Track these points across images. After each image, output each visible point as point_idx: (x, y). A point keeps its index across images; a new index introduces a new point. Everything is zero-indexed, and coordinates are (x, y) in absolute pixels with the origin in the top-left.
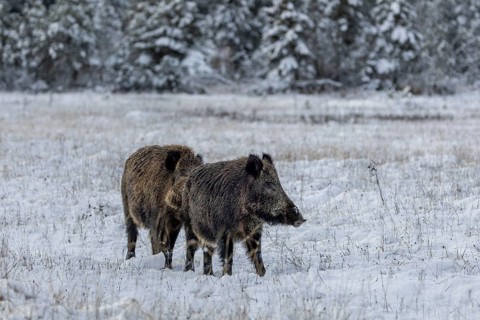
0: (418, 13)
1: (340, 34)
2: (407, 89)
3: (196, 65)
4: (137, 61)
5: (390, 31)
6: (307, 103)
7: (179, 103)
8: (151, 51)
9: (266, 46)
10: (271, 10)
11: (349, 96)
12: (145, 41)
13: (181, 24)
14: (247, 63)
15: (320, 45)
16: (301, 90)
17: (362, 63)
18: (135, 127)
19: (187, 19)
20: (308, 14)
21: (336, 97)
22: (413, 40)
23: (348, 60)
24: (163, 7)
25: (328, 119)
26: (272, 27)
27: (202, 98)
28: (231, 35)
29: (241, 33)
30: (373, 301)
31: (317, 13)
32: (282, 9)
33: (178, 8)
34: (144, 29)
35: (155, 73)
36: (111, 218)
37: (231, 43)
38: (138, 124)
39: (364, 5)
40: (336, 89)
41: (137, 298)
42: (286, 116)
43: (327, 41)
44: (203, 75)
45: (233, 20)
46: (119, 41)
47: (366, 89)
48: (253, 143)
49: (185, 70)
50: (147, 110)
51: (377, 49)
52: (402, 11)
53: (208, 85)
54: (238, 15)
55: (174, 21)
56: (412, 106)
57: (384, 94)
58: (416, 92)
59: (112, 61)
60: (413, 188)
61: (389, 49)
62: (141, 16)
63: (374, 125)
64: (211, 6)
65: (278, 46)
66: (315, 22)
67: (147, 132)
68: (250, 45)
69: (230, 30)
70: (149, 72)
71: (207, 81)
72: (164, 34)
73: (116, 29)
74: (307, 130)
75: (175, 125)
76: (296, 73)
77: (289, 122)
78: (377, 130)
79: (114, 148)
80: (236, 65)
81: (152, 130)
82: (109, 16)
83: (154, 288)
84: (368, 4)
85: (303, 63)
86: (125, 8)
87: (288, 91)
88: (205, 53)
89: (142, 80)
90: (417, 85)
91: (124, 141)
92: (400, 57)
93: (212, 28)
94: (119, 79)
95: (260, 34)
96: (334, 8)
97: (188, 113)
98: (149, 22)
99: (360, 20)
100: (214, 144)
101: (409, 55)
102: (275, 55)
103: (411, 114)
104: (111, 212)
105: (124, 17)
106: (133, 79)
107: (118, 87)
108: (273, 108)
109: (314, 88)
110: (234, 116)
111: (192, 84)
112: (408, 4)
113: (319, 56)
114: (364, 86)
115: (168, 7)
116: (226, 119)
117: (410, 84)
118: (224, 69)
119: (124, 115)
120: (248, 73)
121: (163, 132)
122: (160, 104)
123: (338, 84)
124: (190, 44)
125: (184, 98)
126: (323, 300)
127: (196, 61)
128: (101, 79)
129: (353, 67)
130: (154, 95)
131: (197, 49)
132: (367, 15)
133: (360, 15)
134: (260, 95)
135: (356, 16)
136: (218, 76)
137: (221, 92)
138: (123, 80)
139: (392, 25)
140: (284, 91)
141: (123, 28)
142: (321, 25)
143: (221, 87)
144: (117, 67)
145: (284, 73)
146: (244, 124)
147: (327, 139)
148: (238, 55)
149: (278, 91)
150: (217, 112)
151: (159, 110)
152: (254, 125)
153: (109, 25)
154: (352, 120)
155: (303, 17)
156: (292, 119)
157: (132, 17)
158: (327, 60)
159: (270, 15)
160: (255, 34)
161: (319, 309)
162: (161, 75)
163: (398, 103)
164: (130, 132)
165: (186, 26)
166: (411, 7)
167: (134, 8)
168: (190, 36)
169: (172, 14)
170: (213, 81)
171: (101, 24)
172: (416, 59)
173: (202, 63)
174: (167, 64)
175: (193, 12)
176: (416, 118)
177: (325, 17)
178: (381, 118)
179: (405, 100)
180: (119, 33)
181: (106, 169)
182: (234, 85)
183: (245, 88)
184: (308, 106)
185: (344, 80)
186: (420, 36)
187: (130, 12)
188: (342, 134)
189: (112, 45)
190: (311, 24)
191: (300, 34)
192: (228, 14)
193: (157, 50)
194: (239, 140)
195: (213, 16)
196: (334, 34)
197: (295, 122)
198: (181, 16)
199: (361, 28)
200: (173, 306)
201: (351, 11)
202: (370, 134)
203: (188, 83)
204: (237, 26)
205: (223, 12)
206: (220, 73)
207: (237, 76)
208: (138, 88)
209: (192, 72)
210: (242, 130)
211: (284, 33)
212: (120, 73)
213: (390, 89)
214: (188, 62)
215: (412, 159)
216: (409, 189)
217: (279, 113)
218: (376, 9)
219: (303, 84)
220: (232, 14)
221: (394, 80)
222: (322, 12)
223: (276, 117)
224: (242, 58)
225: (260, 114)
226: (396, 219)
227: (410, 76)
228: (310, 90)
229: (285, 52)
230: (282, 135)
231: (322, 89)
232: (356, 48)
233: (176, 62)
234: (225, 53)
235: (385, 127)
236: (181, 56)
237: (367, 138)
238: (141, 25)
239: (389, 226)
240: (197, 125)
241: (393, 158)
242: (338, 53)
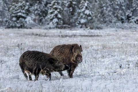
0: (92, 6)
1: (70, 12)
2: (89, 28)
3: (29, 21)
4: (12, 19)
5: (84, 11)
6: (60, 32)
7: (24, 31)
8: (16, 17)
9: (49, 15)
10: (51, 5)
11: (72, 29)
12: (15, 14)
13: (25, 9)
14: (44, 20)
15: (65, 15)
16: (59, 28)
17: (76, 20)
18: (11, 38)
19: (27, 8)
20: (61, 6)
21: (69, 30)
22: (91, 14)
23: (72, 19)
24: (20, 4)
25: (66, 36)
26: (51, 10)
27: (31, 30)
28: (39, 12)
29: (42, 11)
30: (78, 88)
31: (64, 6)
32: (54, 5)
33: (24, 4)
34: (14, 10)
35: (17, 23)
36: (4, 64)
37: (39, 14)
38: (12, 38)
39: (77, 4)
40: (69, 28)
41: (11, 87)
42: (54, 35)
43: (66, 14)
44: (31, 23)
45: (40, 8)
46: (7, 14)
47: (77, 28)
48: (45, 43)
49: (26, 22)
50: (15, 33)
51: (80, 16)
52: (88, 5)
53: (32, 26)
54: (41, 7)
55: (23, 8)
56: (90, 33)
57: (82, 29)
58: (91, 28)
59: (5, 19)
60: (90, 56)
61: (84, 16)
62: (14, 7)
63: (79, 38)
64: (33, 4)
65: (52, 15)
66: (63, 9)
67: (15, 40)
68: (44, 15)
69: (39, 11)
70: (16, 23)
71: (32, 25)
72: (20, 12)
73: (6, 10)
74: (60, 39)
75: (23, 38)
76: (57, 23)
77: (55, 37)
78: (80, 39)
79: (5, 44)
80: (40, 21)
81: (16, 39)
82: (4, 7)
83: (16, 84)
84: (78, 3)
85: (60, 20)
86: (9, 4)
87: (55, 28)
88: (32, 17)
89: (14, 25)
90: (92, 26)
91: (8, 42)
92: (87, 19)
93: (34, 10)
94: (7, 25)
95: (47, 12)
96: (68, 5)
97: (26, 34)
98: (16, 8)
99: (76, 8)
100: (34, 43)
101: (90, 18)
102: (52, 18)
103: (90, 35)
104: (4, 63)
105: (9, 7)
106: (11, 25)
107: (7, 27)
108: (51, 33)
109: (62, 27)
110: (40, 35)
111: (28, 26)
112: (89, 3)
113: (64, 18)
114: (77, 27)
115: (21, 4)
116: (37, 36)
117: (90, 26)
118: (37, 22)
119: (8, 35)
120: (44, 23)
121: (19, 40)
122: (18, 32)
123: (69, 26)
124: (27, 15)
125: (25, 30)
126: (64, 88)
127: (29, 19)
128: (2, 24)
129: (74, 21)
130: (17, 29)
131: (30, 16)
132: (78, 6)
133: (76, 7)
134: (47, 29)
135: (75, 7)
136: (35, 24)
137: (36, 28)
138: (8, 25)
139: (85, 9)
140: (54, 28)
141: (8, 10)
142: (65, 9)
143: (36, 27)
144: (6, 21)
145: (54, 23)
146: (42, 38)
147: (66, 42)
148: (41, 18)
149: (52, 28)
150: (35, 34)
151: (18, 34)
152: (45, 38)
153: (4, 9)
154: (73, 36)
155: (60, 7)
156: (56, 36)
157: (11, 7)
158: (66, 19)
159: (50, 6)
160: (46, 12)
161: (63, 90)
162: (19, 23)
163: (86, 32)
164: (10, 40)
165: (26, 10)
166: (91, 4)
167: (12, 4)
168: (27, 12)
169: (22, 6)
170: (34, 25)
171: (2, 9)
172: (92, 19)
173: (31, 20)
174: (21, 20)
175: (28, 6)
176: (91, 36)
177: (66, 7)
178: (81, 36)
179: (88, 31)
180: (7, 11)
181: (3, 50)
182: (40, 26)
183: (43, 27)
184: (61, 32)
185: (71, 25)
186: (93, 13)
187: (10, 6)
188: (70, 40)
189: (5, 15)
190: (62, 9)
191: (59, 12)
192: (38, 6)
193: (18, 16)
194: (41, 42)
195: (34, 7)
196: (68, 12)
197: (57, 37)
198: (25, 7)
199: (76, 10)
200: (21, 89)
201: (73, 6)
202: (78, 40)
203: (27, 26)
204: (41, 9)
205: (37, 5)
206: (36, 23)
207: (41, 24)
208: (12, 27)
209: (28, 22)
210: (42, 39)
211: (54, 12)
212: (7, 23)
213: (84, 28)
214: (27, 20)
215: (90, 48)
216: (89, 56)
217: (52, 34)
218: (81, 5)
219: (59, 26)
220: (39, 6)
221: (85, 25)
222: (65, 6)
223: (51, 35)
224: (42, 19)
225: (47, 35)
226: (85, 65)
227: (90, 24)
228: (61, 28)
229: (54, 17)
230: (53, 41)
231: (65, 28)
232: (75, 16)
233: (23, 20)
234: (37, 17)
235: (83, 38)
236: (25, 18)
237: (77, 41)
238: (13, 9)
239: (83, 67)
240: (29, 38)
241: (85, 47)
242: (70, 17)
